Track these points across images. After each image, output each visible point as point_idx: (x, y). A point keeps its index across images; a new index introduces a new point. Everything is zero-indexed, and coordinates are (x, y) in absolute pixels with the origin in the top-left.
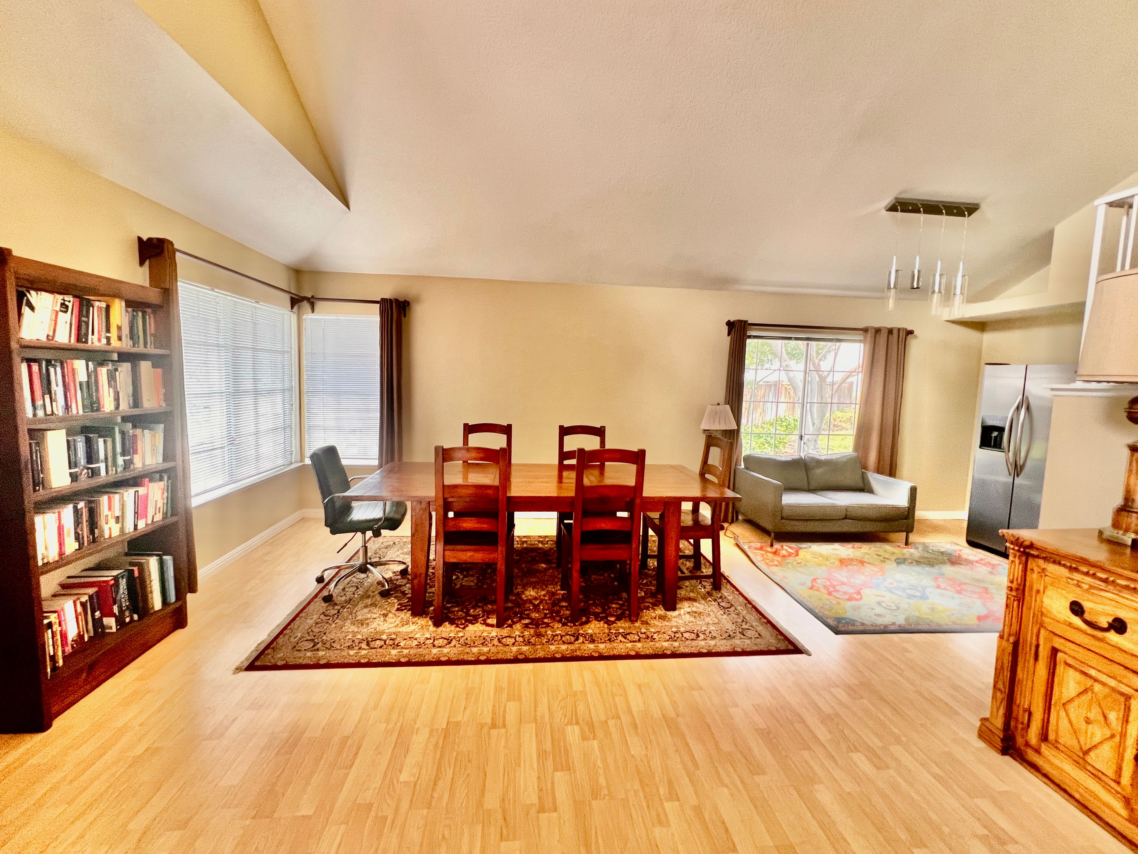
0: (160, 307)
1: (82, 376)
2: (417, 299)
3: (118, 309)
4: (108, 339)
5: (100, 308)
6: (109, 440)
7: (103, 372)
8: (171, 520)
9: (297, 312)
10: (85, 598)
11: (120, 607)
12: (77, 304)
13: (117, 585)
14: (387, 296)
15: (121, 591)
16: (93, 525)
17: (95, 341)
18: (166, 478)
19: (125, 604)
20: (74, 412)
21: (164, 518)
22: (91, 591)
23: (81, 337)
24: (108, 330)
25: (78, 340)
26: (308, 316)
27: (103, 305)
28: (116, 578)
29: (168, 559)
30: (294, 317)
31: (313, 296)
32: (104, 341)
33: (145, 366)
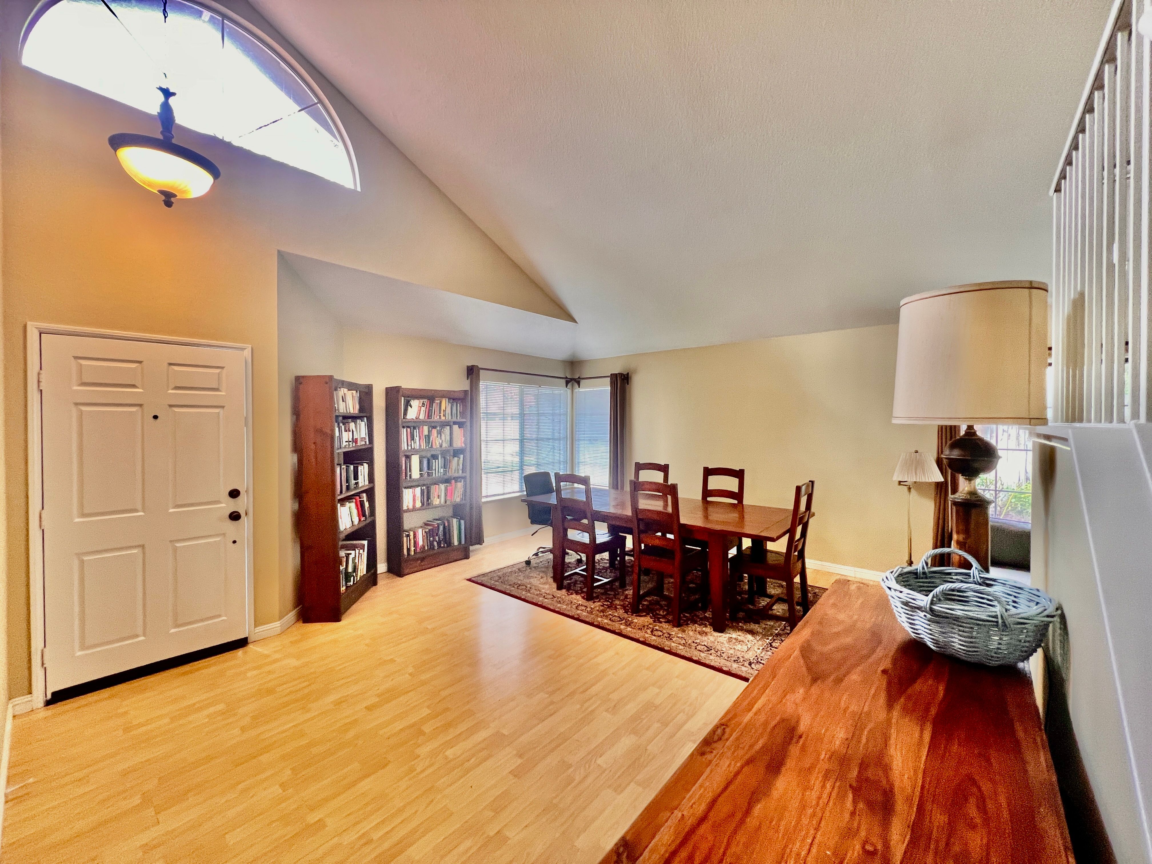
0: (464, 399)
1: (426, 432)
2: (635, 371)
3: (445, 403)
4: (440, 416)
5: (437, 403)
6: (437, 461)
7: (434, 432)
8: (464, 502)
9: (571, 388)
10: (427, 530)
11: (439, 538)
12: (428, 403)
13: (438, 526)
14: (616, 372)
15: (440, 531)
16: (428, 498)
17: (436, 418)
18: (462, 481)
19: (442, 537)
20: (422, 448)
21: (461, 501)
22: (430, 528)
23: (429, 416)
24: (440, 413)
25: (428, 418)
26: (577, 390)
27: (439, 401)
28: (438, 525)
29: (462, 522)
30: (569, 391)
31: (579, 377)
32: (438, 417)
33: (455, 427)
